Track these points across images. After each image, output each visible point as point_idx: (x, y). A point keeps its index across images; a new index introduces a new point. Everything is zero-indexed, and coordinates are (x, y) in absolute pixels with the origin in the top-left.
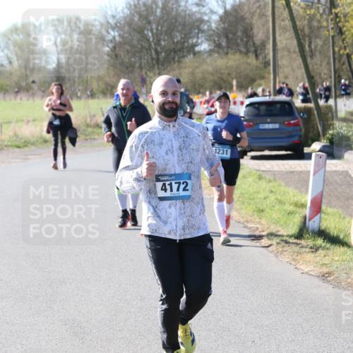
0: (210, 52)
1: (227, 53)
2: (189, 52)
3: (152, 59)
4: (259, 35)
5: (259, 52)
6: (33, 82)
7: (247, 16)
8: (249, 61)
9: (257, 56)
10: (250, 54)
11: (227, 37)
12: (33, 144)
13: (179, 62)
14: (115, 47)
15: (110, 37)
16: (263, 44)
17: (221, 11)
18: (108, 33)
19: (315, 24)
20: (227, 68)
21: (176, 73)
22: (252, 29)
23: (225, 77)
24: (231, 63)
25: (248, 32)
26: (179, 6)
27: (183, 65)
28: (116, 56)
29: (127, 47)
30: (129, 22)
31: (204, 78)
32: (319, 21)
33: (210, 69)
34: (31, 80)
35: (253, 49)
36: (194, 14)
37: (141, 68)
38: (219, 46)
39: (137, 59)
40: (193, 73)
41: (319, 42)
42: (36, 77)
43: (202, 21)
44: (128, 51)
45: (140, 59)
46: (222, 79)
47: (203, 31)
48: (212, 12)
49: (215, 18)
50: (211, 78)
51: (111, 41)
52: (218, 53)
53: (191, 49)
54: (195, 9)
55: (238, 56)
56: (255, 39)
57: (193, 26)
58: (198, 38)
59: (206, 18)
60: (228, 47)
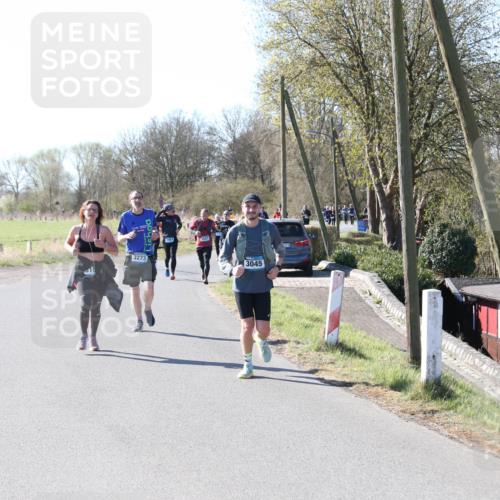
0: (220, 177)
1: (236, 178)
2: (200, 176)
3: (167, 182)
4: (265, 162)
5: (264, 177)
6: (57, 203)
7: (254, 143)
8: (256, 185)
9: (263, 181)
10: (257, 179)
11: (236, 163)
12: (60, 260)
13: (192, 186)
14: (132, 172)
15: (128, 162)
16: (270, 170)
17: (230, 140)
18: (127, 158)
19: (317, 152)
20: (235, 191)
21: (189, 195)
22: (259, 156)
23: (234, 200)
24: (239, 187)
25: (255, 160)
26: (192, 134)
27: (195, 188)
28: (134, 180)
29: (143, 171)
30: (146, 149)
31: (214, 201)
32: (320, 150)
33: (220, 193)
34: (55, 201)
35: (259, 174)
36: (205, 142)
37: (156, 190)
38: (228, 172)
39: (153, 182)
40: (204, 196)
41: (321, 169)
42: (59, 199)
43: (212, 148)
44: (145, 176)
45: (156, 182)
46: (231, 201)
47: (214, 158)
48: (222, 140)
49: (225, 145)
50: (221, 201)
51: (129, 166)
52: (228, 177)
53: (203, 174)
54: (206, 137)
55: (246, 181)
56: (262, 165)
57: (205, 152)
58: (209, 163)
59: (217, 146)
60: (237, 173)
